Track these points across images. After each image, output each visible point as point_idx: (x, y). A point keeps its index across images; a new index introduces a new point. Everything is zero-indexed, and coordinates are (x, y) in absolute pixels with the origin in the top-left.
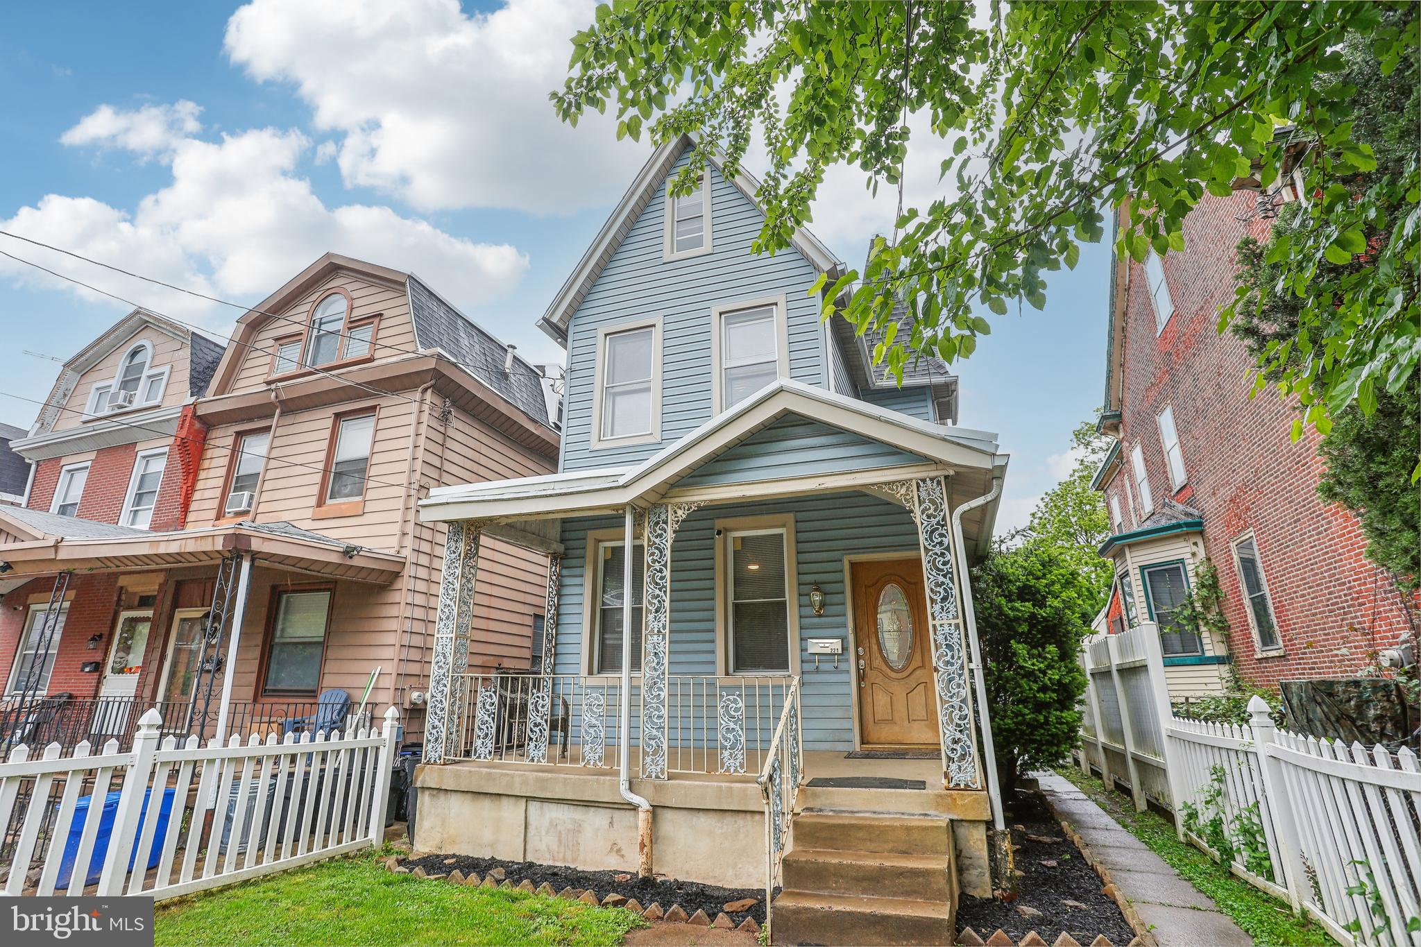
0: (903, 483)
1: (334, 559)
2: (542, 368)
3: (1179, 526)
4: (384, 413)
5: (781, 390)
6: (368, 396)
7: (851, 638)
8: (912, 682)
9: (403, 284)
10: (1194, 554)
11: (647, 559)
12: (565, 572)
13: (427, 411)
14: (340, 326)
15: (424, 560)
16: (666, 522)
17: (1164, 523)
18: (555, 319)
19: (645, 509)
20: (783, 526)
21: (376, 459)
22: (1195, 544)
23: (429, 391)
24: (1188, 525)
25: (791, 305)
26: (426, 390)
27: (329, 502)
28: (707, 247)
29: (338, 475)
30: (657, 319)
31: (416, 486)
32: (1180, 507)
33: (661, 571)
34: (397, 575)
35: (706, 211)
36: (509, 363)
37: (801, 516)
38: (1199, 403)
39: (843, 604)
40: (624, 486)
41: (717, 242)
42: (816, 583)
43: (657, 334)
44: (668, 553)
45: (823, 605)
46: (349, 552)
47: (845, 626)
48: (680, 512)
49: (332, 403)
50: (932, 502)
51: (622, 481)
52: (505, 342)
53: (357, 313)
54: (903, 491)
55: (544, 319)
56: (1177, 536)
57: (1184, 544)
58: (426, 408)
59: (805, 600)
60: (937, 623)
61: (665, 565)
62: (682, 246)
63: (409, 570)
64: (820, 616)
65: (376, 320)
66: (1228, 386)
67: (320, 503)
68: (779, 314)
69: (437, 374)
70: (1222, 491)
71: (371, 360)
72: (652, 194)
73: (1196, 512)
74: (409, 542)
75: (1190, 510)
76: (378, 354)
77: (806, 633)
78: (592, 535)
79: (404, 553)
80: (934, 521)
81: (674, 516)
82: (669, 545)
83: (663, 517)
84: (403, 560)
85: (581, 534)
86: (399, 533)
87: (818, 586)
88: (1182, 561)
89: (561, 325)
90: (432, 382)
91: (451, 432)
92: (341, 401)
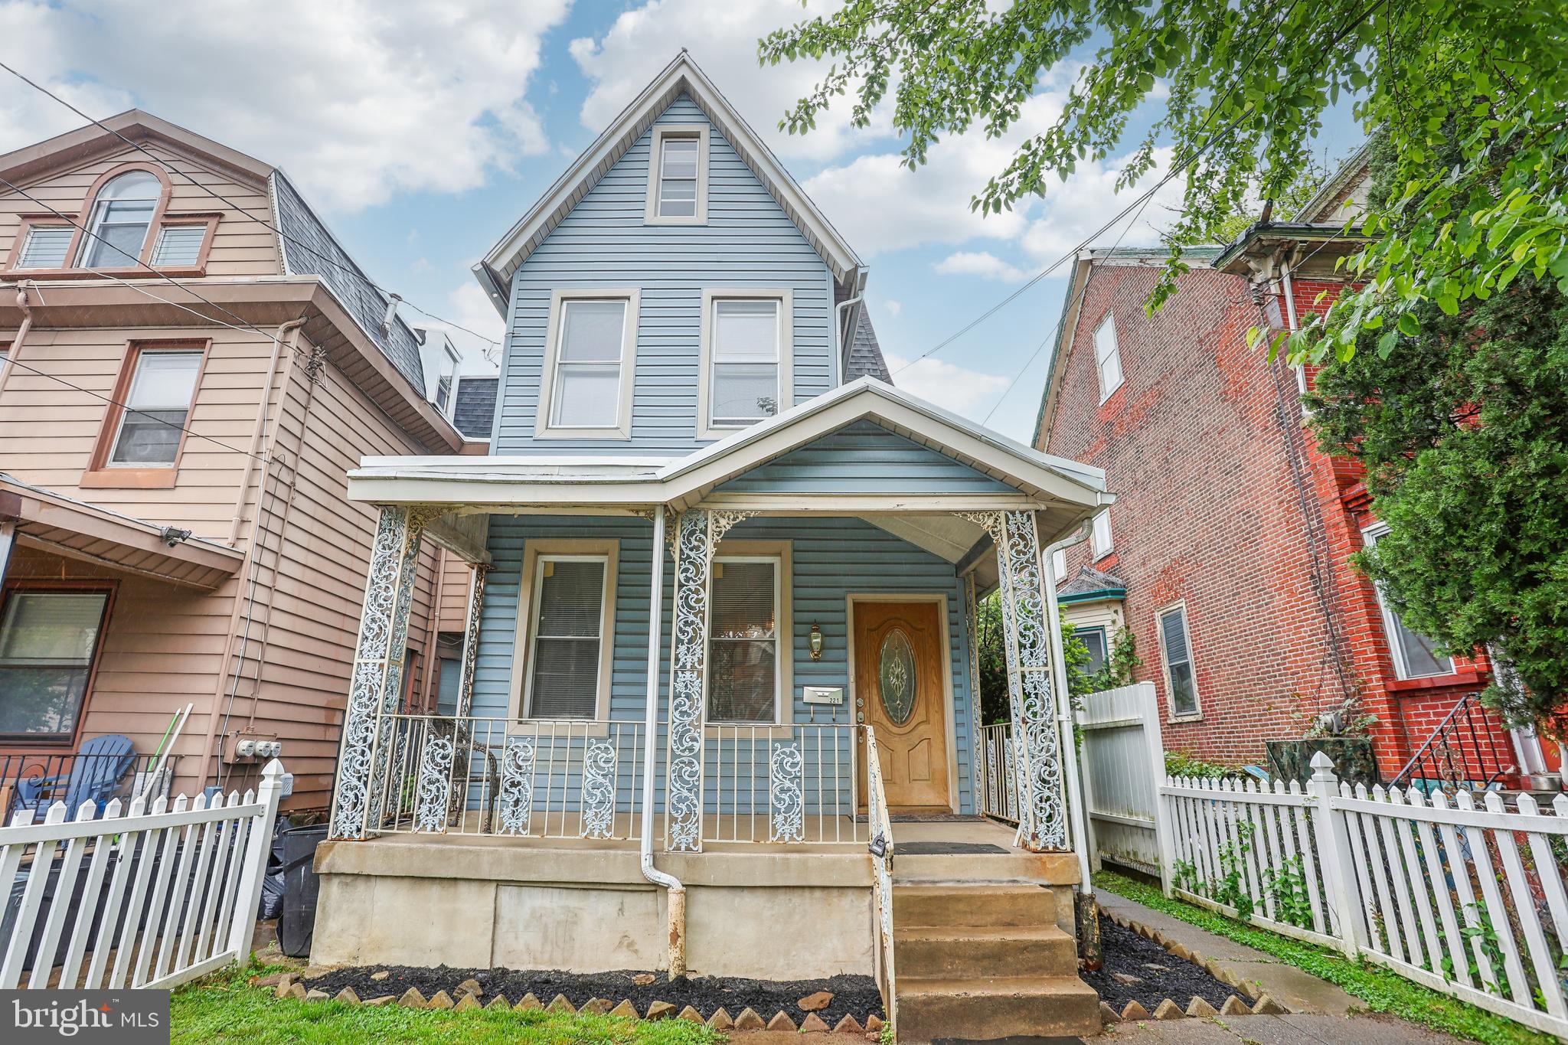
0: (990, 513)
1: (146, 544)
2: (422, 333)
3: (1104, 593)
4: (216, 351)
5: (866, 390)
6: (192, 323)
7: (852, 687)
8: (915, 737)
9: (264, 181)
10: (1114, 622)
11: (679, 576)
12: (491, 589)
13: (291, 359)
14: (149, 218)
15: (268, 560)
16: (704, 532)
17: (1085, 591)
18: (498, 267)
19: (680, 514)
20: (779, 554)
21: (199, 414)
22: (1116, 612)
23: (296, 332)
24: (1113, 593)
25: (800, 303)
26: (290, 329)
27: (110, 464)
28: (700, 217)
29: (129, 429)
30: (633, 291)
31: (267, 457)
32: (1101, 575)
33: (697, 592)
34: (227, 577)
35: (702, 176)
36: (389, 318)
37: (800, 544)
38: (1140, 475)
39: (845, 648)
40: (663, 482)
41: (713, 214)
42: (815, 623)
43: (630, 310)
44: (707, 570)
45: (823, 647)
46: (171, 537)
47: (846, 673)
48: (723, 522)
49: (127, 325)
50: (1021, 536)
51: (660, 474)
52: (386, 288)
53: (176, 206)
54: (990, 522)
55: (483, 263)
56: (1100, 603)
57: (1106, 611)
58: (289, 353)
59: (802, 641)
60: (1026, 669)
61: (703, 585)
62: (666, 210)
63: (248, 572)
64: (815, 661)
65: (213, 222)
66: (1177, 462)
67: (97, 464)
68: (783, 312)
69: (311, 310)
70: (1154, 562)
71: (200, 274)
72: (636, 140)
73: (1120, 581)
74: (251, 533)
75: (1113, 579)
76: (210, 269)
77: (801, 679)
78: (531, 545)
79: (242, 547)
80: (1024, 558)
81: (717, 524)
82: (708, 561)
83: (701, 525)
84: (240, 557)
85: (517, 543)
86: (236, 519)
87: (816, 626)
88: (1102, 628)
89: (505, 278)
90: (303, 320)
91: (317, 392)
92: (144, 324)
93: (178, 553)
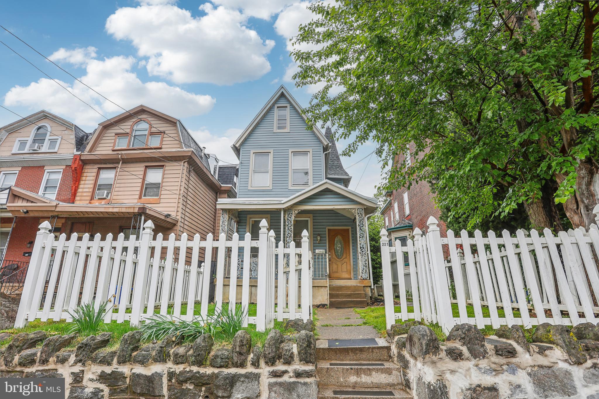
0: (354, 209)
1: (163, 218)
2: (209, 155)
3: (406, 226)
4: (167, 168)
5: (326, 183)
6: (160, 161)
7: (328, 250)
8: (343, 262)
9: (176, 123)
10: (409, 235)
11: (287, 223)
12: (239, 227)
13: (185, 170)
14: (146, 133)
15: (183, 221)
16: (292, 214)
17: (402, 225)
18: (237, 146)
19: (287, 210)
20: (309, 217)
21: (164, 184)
22: (410, 232)
23: (186, 163)
24: (409, 226)
25: (314, 153)
26: (185, 162)
27: (143, 197)
28: (287, 130)
29: (146, 188)
30: (271, 151)
31: (182, 195)
32: (407, 221)
33: (291, 227)
34: (175, 225)
35: (288, 118)
37: (315, 215)
39: (326, 240)
40: (283, 204)
41: (291, 129)
42: (318, 234)
43: (271, 156)
44: (293, 222)
45: (320, 240)
46: (168, 216)
47: (326, 246)
48: (296, 212)
49: (144, 162)
50: (361, 214)
51: (283, 202)
53: (153, 130)
54: (354, 211)
55: (233, 145)
56: (406, 229)
57: (407, 232)
58: (185, 168)
59: (315, 239)
61: (292, 225)
62: (279, 128)
63: (179, 224)
64: (319, 243)
65: (163, 134)
67: (140, 198)
68: (310, 155)
69: (190, 157)
70: (419, 217)
71: (161, 148)
72: (271, 109)
73: (411, 223)
74: (179, 214)
76: (163, 146)
77: (315, 248)
78: (249, 216)
79: (178, 217)
80: (361, 218)
81: (294, 213)
82: (293, 220)
83: (291, 212)
84: (178, 220)
85: (245, 216)
86: (176, 211)
87: (319, 235)
88: (406, 236)
89: (239, 148)
90: (188, 160)
91: (191, 178)
92: (148, 161)
93: (168, 220)
